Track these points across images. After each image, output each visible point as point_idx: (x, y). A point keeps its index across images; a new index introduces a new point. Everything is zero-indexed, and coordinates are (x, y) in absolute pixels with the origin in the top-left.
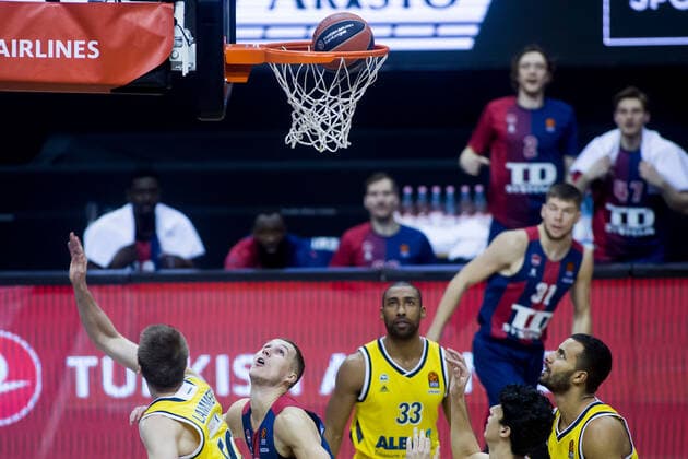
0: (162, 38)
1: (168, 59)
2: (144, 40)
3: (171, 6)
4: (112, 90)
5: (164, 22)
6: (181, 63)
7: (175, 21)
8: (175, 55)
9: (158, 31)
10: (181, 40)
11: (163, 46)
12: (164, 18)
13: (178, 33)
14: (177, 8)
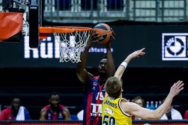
0: (19, 24)
1: (21, 30)
2: (13, 24)
3: (22, 14)
4: (3, 41)
5: (20, 19)
6: (25, 32)
7: (23, 19)
8: (23, 29)
9: (18, 22)
10: (25, 25)
11: (19, 26)
12: (20, 17)
13: (24, 23)
14: (24, 14)
